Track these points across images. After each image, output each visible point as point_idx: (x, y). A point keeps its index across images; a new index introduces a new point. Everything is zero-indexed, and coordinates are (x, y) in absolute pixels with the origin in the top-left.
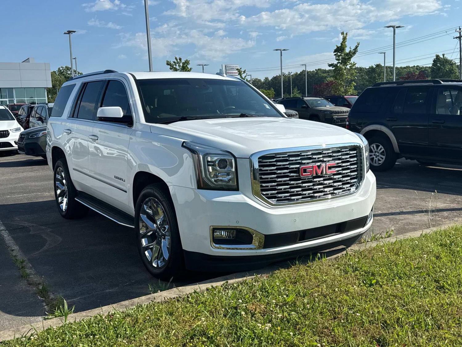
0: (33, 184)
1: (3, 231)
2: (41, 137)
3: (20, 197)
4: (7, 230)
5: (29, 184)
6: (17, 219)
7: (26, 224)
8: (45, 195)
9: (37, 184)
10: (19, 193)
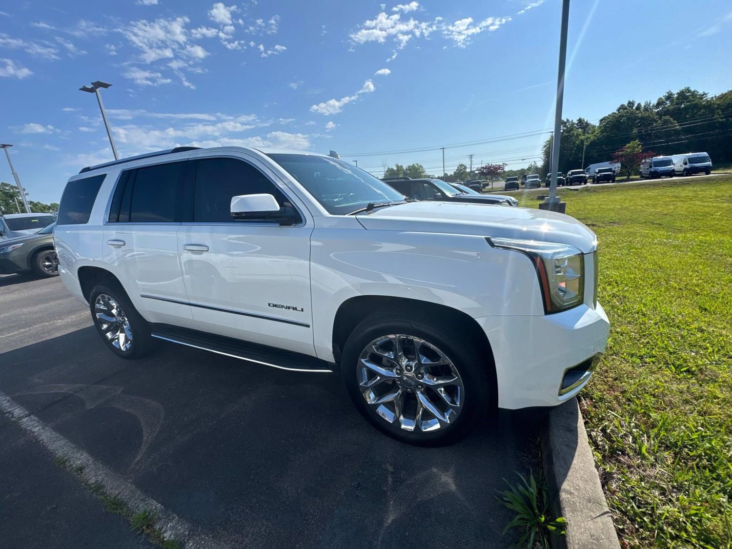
0: (25, 310)
1: (25, 420)
2: (12, 251)
3: (15, 335)
4: (32, 413)
5: (17, 311)
6: (37, 380)
7: (65, 388)
8: (59, 324)
9: (31, 309)
10: (10, 329)
